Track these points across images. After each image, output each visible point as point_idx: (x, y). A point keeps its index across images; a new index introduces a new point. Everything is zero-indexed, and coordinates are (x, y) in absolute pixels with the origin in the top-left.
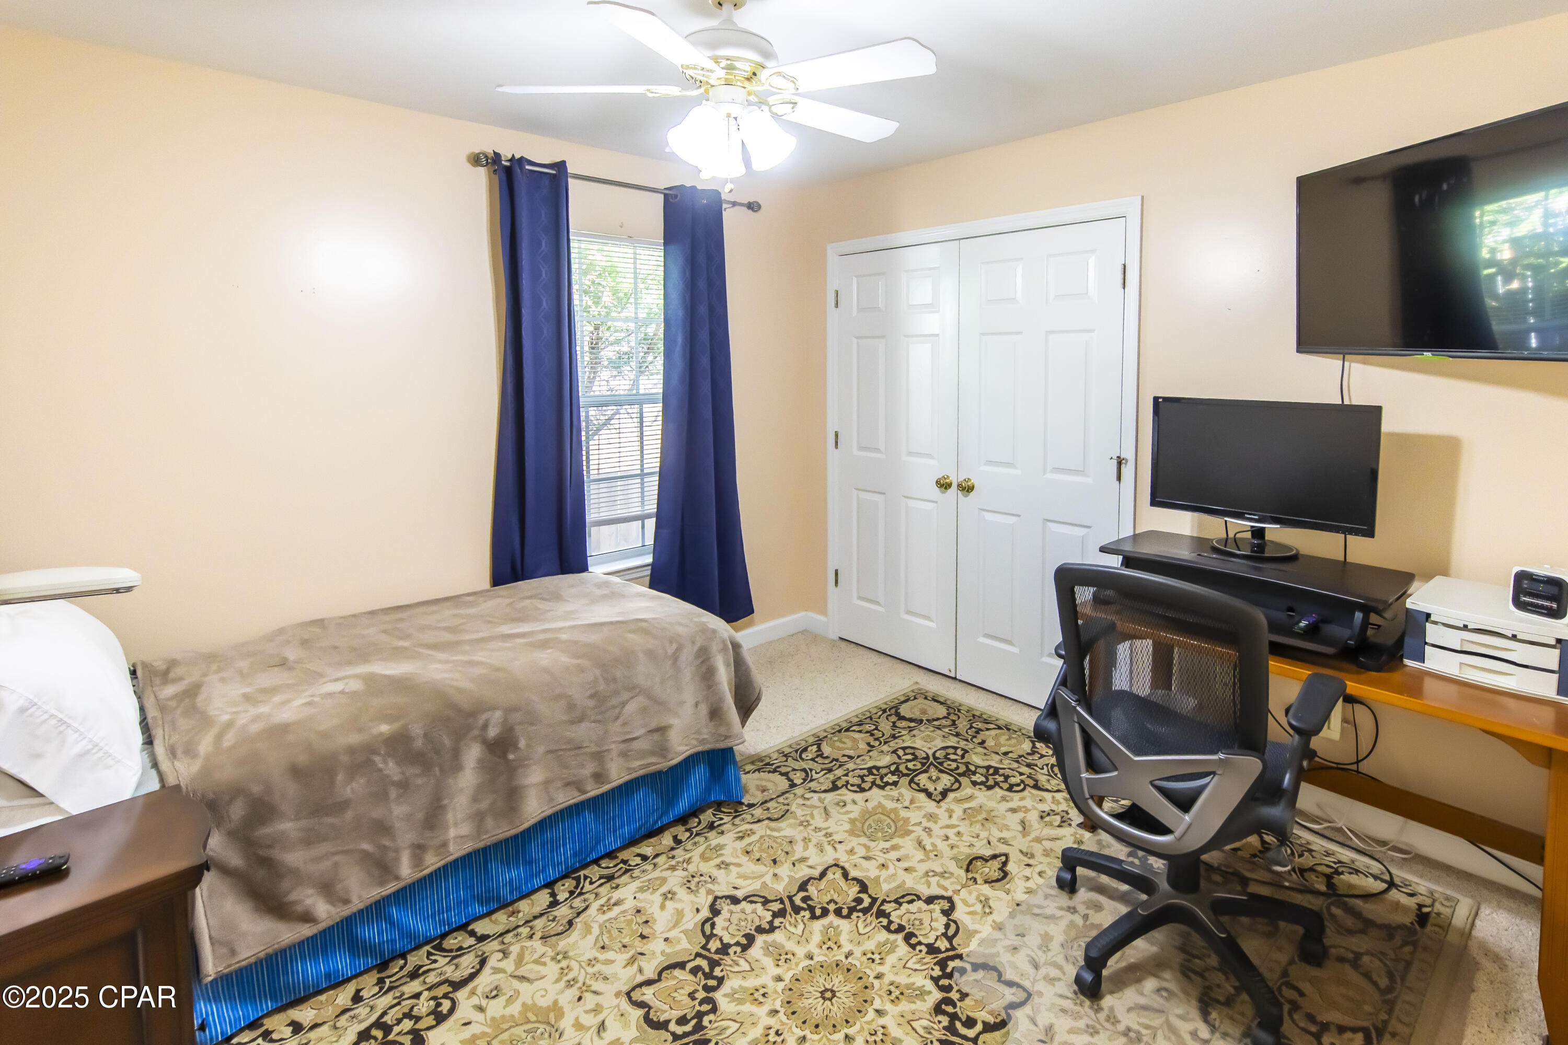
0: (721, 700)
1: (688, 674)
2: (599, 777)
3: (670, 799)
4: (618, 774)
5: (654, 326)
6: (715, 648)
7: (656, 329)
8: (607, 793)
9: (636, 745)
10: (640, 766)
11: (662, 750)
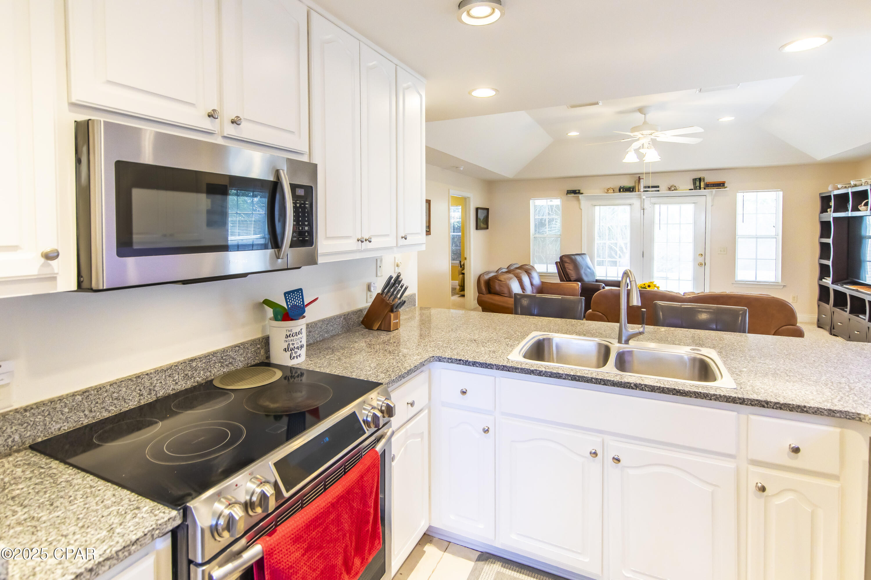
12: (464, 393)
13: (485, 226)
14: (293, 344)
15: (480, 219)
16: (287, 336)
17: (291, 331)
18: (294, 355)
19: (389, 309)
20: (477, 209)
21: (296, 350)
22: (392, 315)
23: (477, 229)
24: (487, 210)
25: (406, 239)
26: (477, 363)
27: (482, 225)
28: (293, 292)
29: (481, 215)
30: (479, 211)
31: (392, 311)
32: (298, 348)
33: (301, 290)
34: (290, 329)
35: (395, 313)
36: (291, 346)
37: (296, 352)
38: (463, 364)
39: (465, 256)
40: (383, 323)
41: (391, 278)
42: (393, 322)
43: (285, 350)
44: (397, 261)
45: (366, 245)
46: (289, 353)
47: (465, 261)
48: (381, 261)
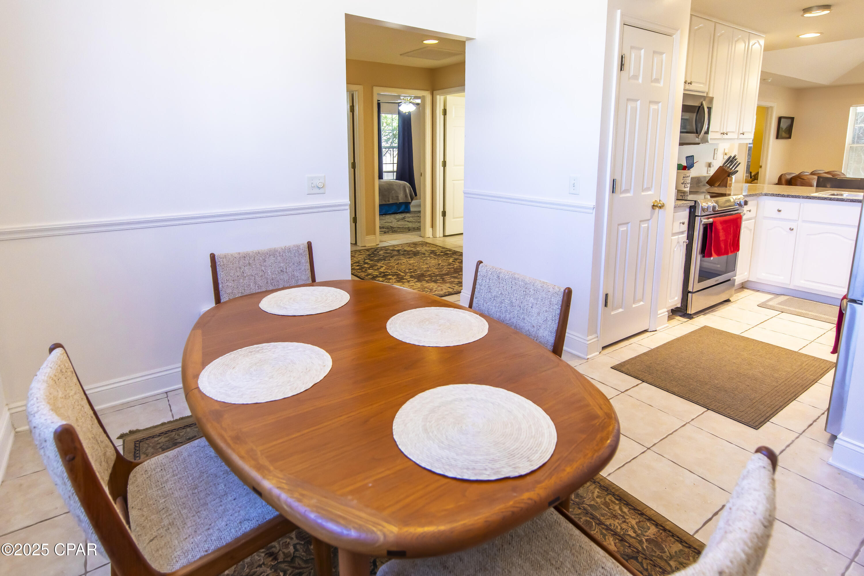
0: (407, 194)
1: (402, 189)
2: (389, 201)
3: (399, 209)
4: (391, 202)
5: (395, 132)
6: (406, 186)
7: (396, 132)
8: (389, 204)
9: (394, 198)
10: (394, 202)
11: (398, 199)
12: (779, 211)
13: (787, 136)
14: (686, 181)
15: (782, 128)
16: (684, 177)
17: (686, 175)
18: (686, 186)
19: (726, 175)
20: (780, 119)
21: (687, 184)
22: (729, 178)
23: (777, 138)
24: (792, 119)
25: (743, 134)
26: (790, 195)
27: (784, 135)
28: (690, 156)
29: (784, 124)
30: (782, 120)
31: (729, 176)
32: (688, 183)
33: (693, 156)
34: (685, 174)
35: (730, 178)
36: (685, 182)
37: (687, 185)
38: (781, 197)
39: (761, 165)
40: (722, 183)
41: (730, 157)
42: (729, 182)
43: (682, 183)
44: (725, 152)
45: (725, 136)
46: (684, 185)
47: (760, 169)
48: (717, 150)
